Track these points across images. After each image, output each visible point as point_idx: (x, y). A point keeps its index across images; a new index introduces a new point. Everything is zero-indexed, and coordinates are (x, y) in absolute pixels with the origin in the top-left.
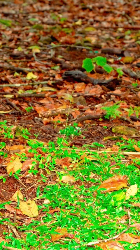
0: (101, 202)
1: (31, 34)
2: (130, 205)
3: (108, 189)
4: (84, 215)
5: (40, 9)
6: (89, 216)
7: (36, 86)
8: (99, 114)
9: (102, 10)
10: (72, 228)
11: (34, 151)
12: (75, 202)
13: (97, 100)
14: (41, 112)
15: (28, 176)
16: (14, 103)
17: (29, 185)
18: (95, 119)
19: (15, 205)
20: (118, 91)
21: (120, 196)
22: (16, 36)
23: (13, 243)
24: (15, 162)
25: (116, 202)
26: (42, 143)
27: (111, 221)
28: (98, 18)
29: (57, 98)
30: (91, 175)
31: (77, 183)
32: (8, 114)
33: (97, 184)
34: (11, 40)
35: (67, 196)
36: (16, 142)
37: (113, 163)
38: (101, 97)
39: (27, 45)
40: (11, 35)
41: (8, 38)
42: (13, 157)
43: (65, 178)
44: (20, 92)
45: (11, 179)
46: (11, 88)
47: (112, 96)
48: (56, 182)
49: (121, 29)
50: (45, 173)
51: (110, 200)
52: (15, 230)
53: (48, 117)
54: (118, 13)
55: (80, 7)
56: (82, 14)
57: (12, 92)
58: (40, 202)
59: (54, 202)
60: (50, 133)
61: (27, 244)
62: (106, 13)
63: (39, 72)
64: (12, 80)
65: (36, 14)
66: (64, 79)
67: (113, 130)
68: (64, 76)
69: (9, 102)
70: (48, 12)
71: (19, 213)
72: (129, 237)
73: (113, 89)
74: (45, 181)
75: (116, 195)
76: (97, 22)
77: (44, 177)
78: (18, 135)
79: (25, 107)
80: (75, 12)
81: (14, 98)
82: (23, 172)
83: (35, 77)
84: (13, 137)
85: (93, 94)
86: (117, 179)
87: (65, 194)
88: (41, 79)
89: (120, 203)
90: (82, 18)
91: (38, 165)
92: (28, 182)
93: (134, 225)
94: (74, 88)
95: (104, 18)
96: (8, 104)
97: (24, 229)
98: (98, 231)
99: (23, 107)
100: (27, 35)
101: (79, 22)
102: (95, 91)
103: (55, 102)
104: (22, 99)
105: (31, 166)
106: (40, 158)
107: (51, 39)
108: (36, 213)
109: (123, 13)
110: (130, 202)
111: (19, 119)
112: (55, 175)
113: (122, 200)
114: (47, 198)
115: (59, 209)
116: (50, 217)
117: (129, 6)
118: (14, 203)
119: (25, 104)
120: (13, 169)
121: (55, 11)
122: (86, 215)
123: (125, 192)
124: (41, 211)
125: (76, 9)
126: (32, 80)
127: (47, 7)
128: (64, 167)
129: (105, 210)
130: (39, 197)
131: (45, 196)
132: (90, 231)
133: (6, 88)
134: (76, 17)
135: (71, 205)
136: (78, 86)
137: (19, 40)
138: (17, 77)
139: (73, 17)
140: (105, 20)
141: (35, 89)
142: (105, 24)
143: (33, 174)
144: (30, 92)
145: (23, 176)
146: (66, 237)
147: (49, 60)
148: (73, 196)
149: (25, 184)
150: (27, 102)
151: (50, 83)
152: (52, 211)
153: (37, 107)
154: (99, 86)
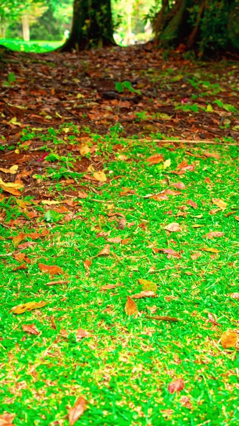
0: (147, 171)
1: (71, 71)
2: (167, 172)
3: (151, 163)
4: (139, 179)
5: (70, 57)
6: (141, 180)
7: (85, 102)
8: (132, 118)
9: (112, 58)
10: (132, 187)
11: (96, 141)
12: (131, 172)
13: (128, 110)
14: (93, 118)
15: (95, 156)
16: (74, 112)
17: (97, 162)
18: (130, 122)
19: (90, 174)
20: (140, 104)
21: (160, 167)
22: (60, 73)
23: (96, 197)
24: (85, 148)
25: (158, 171)
26: (100, 136)
27: (157, 182)
28: (110, 63)
29: (101, 109)
30: (138, 155)
31: (129, 160)
32: (70, 119)
33: (143, 160)
34: (58, 76)
35: (124, 168)
36: (81, 135)
37: (151, 147)
38: (130, 108)
39: (70, 79)
40: (56, 72)
41: (55, 74)
42: (83, 145)
43: (121, 157)
44: (75, 106)
45: (84, 158)
46: (68, 103)
47: (137, 108)
48: (115, 160)
49: (127, 70)
50: (107, 154)
51: (154, 169)
52: (94, 190)
53: (98, 121)
54: (123, 60)
55: (97, 56)
56: (99, 60)
57: (69, 106)
58: (107, 172)
59: (116, 172)
60: (103, 130)
61: (104, 198)
62: (115, 60)
63: (85, 94)
64: (68, 98)
65: (68, 61)
66: (102, 97)
67: (144, 128)
68: (102, 96)
69: (70, 111)
70: (76, 59)
71: (94, 179)
72: (171, 192)
73: (137, 103)
74: (107, 159)
75: (157, 166)
76: (110, 65)
77: (106, 156)
78: (82, 131)
79: (81, 114)
80: (94, 59)
81: (73, 109)
82: (91, 154)
83: (83, 96)
84: (79, 133)
85: (125, 106)
86: (156, 156)
87: (123, 166)
88: (88, 98)
89: (161, 172)
90: (100, 63)
91: (100, 149)
92: (96, 160)
93: (172, 184)
94: (110, 103)
95: (114, 63)
96: (69, 113)
97: (100, 189)
98: (150, 189)
99: (80, 115)
100: (68, 72)
101: (98, 66)
102: (126, 105)
103: (100, 112)
104: (78, 110)
105: (96, 150)
106: (101, 145)
107: (85, 75)
108: (105, 179)
109: (127, 59)
110: (167, 171)
111: (79, 122)
112: (113, 156)
113: (162, 170)
114: (111, 170)
115: (120, 176)
116: (116, 181)
117: (130, 55)
118: (90, 173)
119: (80, 113)
120: (84, 152)
121: (80, 59)
122: (140, 179)
123: (163, 164)
124: (109, 178)
125: (95, 57)
126: (81, 98)
127: (75, 57)
128: (119, 150)
129: (151, 176)
130: (106, 169)
131: (110, 168)
132: (144, 189)
133: (65, 103)
134: (95, 63)
135: (128, 173)
136: (114, 102)
137: (63, 75)
138: (71, 96)
139: (93, 63)
140: (115, 65)
141: (85, 104)
142: (115, 67)
143: (98, 155)
144: (82, 106)
145: (92, 156)
146: (129, 193)
147: (88, 87)
148: (128, 168)
149: (94, 161)
150: (82, 112)
151: (95, 99)
152: (116, 178)
153: (90, 115)
154: (127, 102)
